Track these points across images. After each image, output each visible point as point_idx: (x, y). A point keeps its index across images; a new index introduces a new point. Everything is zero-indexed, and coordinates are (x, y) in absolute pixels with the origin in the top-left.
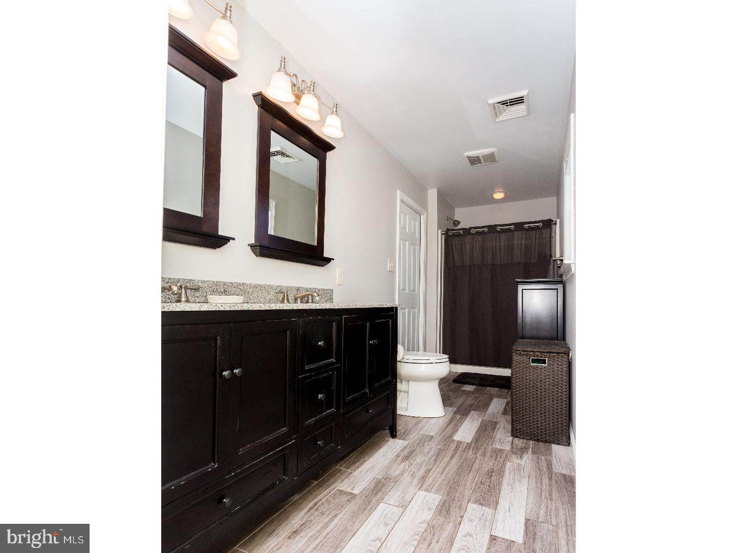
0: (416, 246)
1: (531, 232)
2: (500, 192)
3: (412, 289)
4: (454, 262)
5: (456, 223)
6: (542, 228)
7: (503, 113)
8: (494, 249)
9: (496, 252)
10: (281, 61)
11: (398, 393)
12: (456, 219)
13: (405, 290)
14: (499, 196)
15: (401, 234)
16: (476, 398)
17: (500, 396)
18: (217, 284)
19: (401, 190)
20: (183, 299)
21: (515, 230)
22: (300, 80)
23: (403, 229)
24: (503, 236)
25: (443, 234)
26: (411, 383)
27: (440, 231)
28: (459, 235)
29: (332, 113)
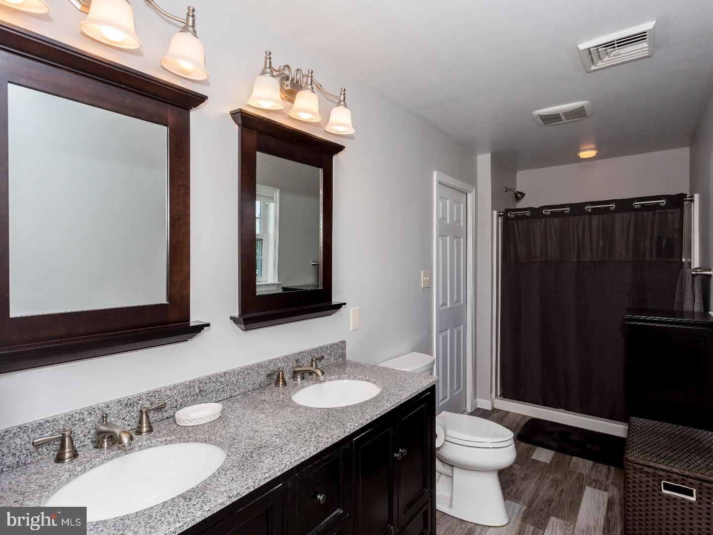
0: (461, 238)
1: (646, 214)
2: (591, 149)
3: (456, 300)
4: (516, 256)
5: (519, 196)
6: (666, 207)
7: (604, 58)
8: (581, 238)
9: (584, 241)
10: (266, 58)
11: (437, 475)
12: (518, 189)
13: (446, 304)
14: (587, 153)
15: (439, 229)
16: (556, 483)
17: (597, 484)
18: (189, 385)
19: (438, 171)
20: (145, 429)
21: (617, 210)
22: (293, 70)
23: (442, 220)
24: (596, 219)
25: (500, 216)
26: (455, 469)
27: (495, 212)
28: (523, 217)
29: (339, 104)
